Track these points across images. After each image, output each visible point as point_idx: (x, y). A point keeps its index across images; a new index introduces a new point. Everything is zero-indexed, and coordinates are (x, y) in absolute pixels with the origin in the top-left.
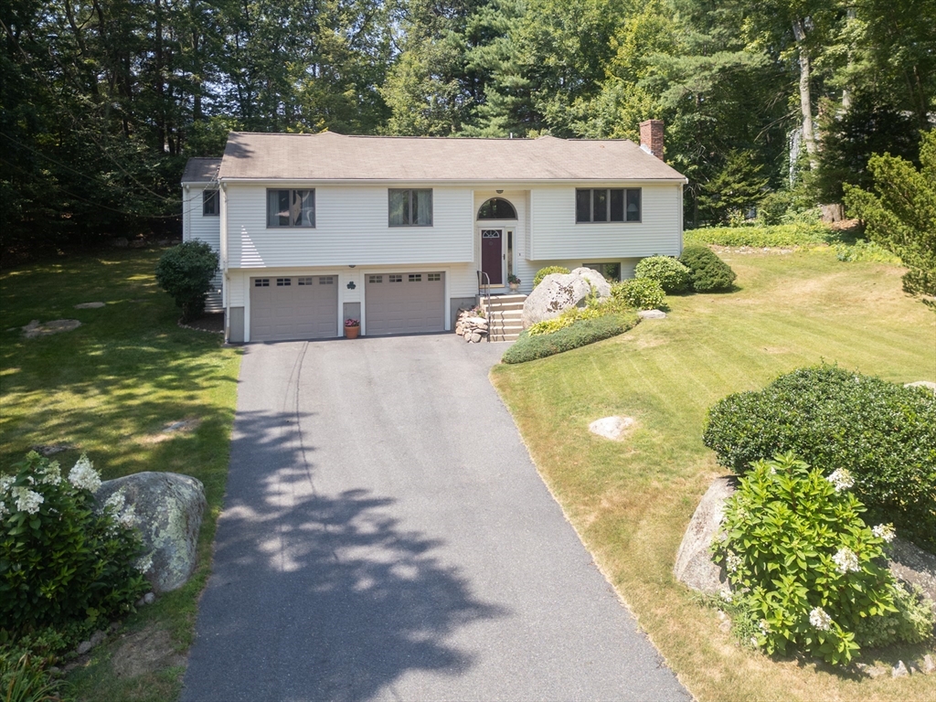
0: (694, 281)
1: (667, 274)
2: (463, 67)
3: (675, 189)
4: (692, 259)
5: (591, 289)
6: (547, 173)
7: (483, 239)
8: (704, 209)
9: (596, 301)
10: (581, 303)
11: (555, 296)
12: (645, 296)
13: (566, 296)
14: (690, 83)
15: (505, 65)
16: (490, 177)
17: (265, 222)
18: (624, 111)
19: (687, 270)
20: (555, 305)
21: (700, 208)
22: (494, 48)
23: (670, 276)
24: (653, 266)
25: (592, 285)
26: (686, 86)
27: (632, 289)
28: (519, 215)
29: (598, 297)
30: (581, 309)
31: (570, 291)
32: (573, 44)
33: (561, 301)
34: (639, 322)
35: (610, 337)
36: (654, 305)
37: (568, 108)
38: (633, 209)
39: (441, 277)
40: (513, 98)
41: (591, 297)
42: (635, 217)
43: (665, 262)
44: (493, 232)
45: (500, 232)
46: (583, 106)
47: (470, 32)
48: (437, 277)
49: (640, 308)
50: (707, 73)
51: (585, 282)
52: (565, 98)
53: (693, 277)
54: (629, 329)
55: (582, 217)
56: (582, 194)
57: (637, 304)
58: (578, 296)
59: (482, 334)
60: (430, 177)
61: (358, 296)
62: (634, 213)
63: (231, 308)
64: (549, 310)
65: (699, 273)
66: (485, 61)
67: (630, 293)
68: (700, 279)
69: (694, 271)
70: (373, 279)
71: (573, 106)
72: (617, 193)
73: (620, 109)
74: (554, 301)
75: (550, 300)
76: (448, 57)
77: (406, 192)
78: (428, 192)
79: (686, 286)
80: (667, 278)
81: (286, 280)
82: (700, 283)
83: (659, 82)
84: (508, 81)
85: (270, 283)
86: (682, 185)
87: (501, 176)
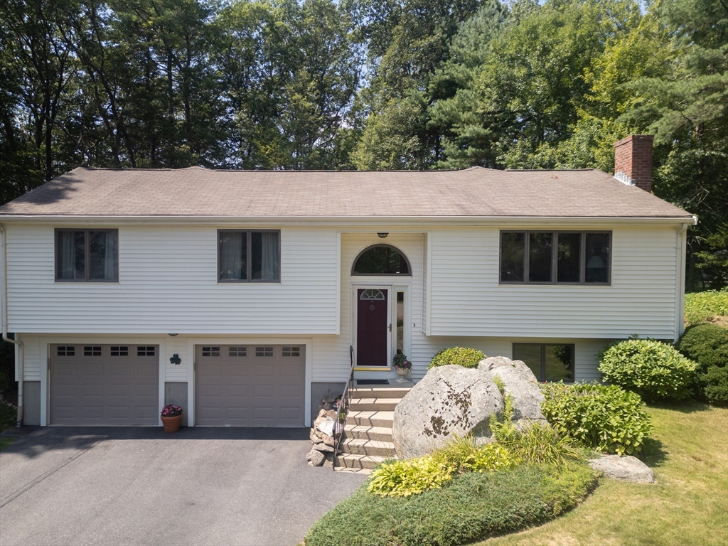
0: (704, 384)
1: (654, 372)
2: (425, 124)
3: (673, 234)
4: (700, 348)
5: (504, 402)
6: (456, 208)
7: (360, 302)
8: (704, 268)
9: (510, 428)
10: (481, 429)
11: (440, 405)
12: (610, 428)
13: (457, 411)
14: (690, 110)
15: (465, 116)
16: (364, 213)
17: (53, 273)
18: (598, 152)
19: (691, 366)
20: (438, 422)
21: (700, 266)
22: (456, 100)
23: (661, 376)
24: (631, 355)
25: (507, 394)
26: (685, 113)
27: (583, 410)
28: (413, 269)
29: (515, 419)
30: (482, 440)
31: (464, 402)
32: (540, 85)
33: (447, 418)
34: (592, 487)
35: (521, 528)
36: (627, 447)
37: (531, 155)
38: (596, 263)
39: (301, 352)
40: (474, 149)
41: (501, 417)
42: (600, 275)
43: (653, 352)
44: (376, 291)
45: (385, 292)
46: (549, 151)
47: (433, 88)
48: (295, 351)
49: (599, 448)
50: (715, 95)
51: (494, 387)
52: (528, 144)
53: (703, 377)
54: (567, 508)
55: (510, 273)
56: (511, 240)
57: (592, 439)
58: (477, 413)
59: (327, 454)
60: (275, 214)
61: (184, 373)
62: (597, 271)
63: (24, 382)
64: (427, 432)
65: (713, 372)
66: (443, 113)
67: (579, 418)
68: (715, 382)
69: (704, 368)
70: (208, 351)
71: (537, 153)
72: (570, 238)
73: (593, 149)
74: (437, 415)
75: (431, 414)
76: (408, 114)
77: (243, 234)
78: (275, 235)
79: (691, 392)
80: (654, 378)
81: (95, 348)
82: (716, 388)
83: (646, 114)
84: (468, 131)
85: (76, 351)
86: (685, 227)
87: (383, 212)
